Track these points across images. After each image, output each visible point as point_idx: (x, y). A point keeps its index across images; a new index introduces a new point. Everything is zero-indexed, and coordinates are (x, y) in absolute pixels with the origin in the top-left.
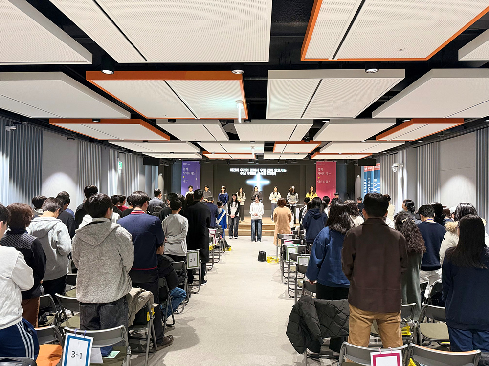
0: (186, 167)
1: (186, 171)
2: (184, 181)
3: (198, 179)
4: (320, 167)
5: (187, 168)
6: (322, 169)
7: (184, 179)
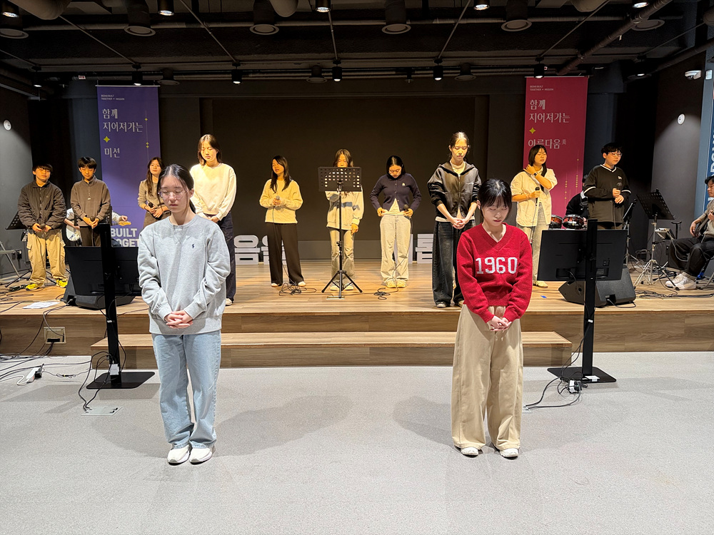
0: (111, 105)
1: (112, 120)
2: (108, 152)
3: (151, 143)
4: (539, 96)
5: (115, 112)
6: (543, 103)
7: (108, 145)
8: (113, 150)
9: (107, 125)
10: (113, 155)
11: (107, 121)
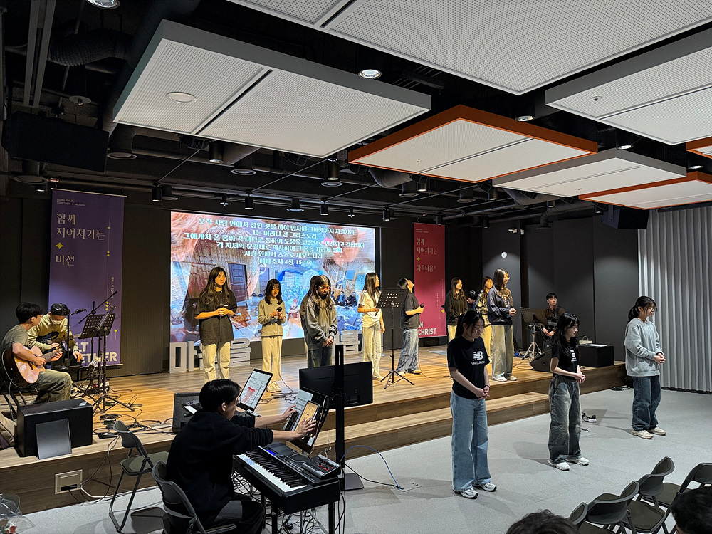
0: (69, 210)
1: (69, 225)
2: (60, 259)
3: (113, 252)
5: (73, 218)
7: (60, 252)
8: (66, 258)
9: (62, 231)
10: (66, 262)
11: (62, 226)
